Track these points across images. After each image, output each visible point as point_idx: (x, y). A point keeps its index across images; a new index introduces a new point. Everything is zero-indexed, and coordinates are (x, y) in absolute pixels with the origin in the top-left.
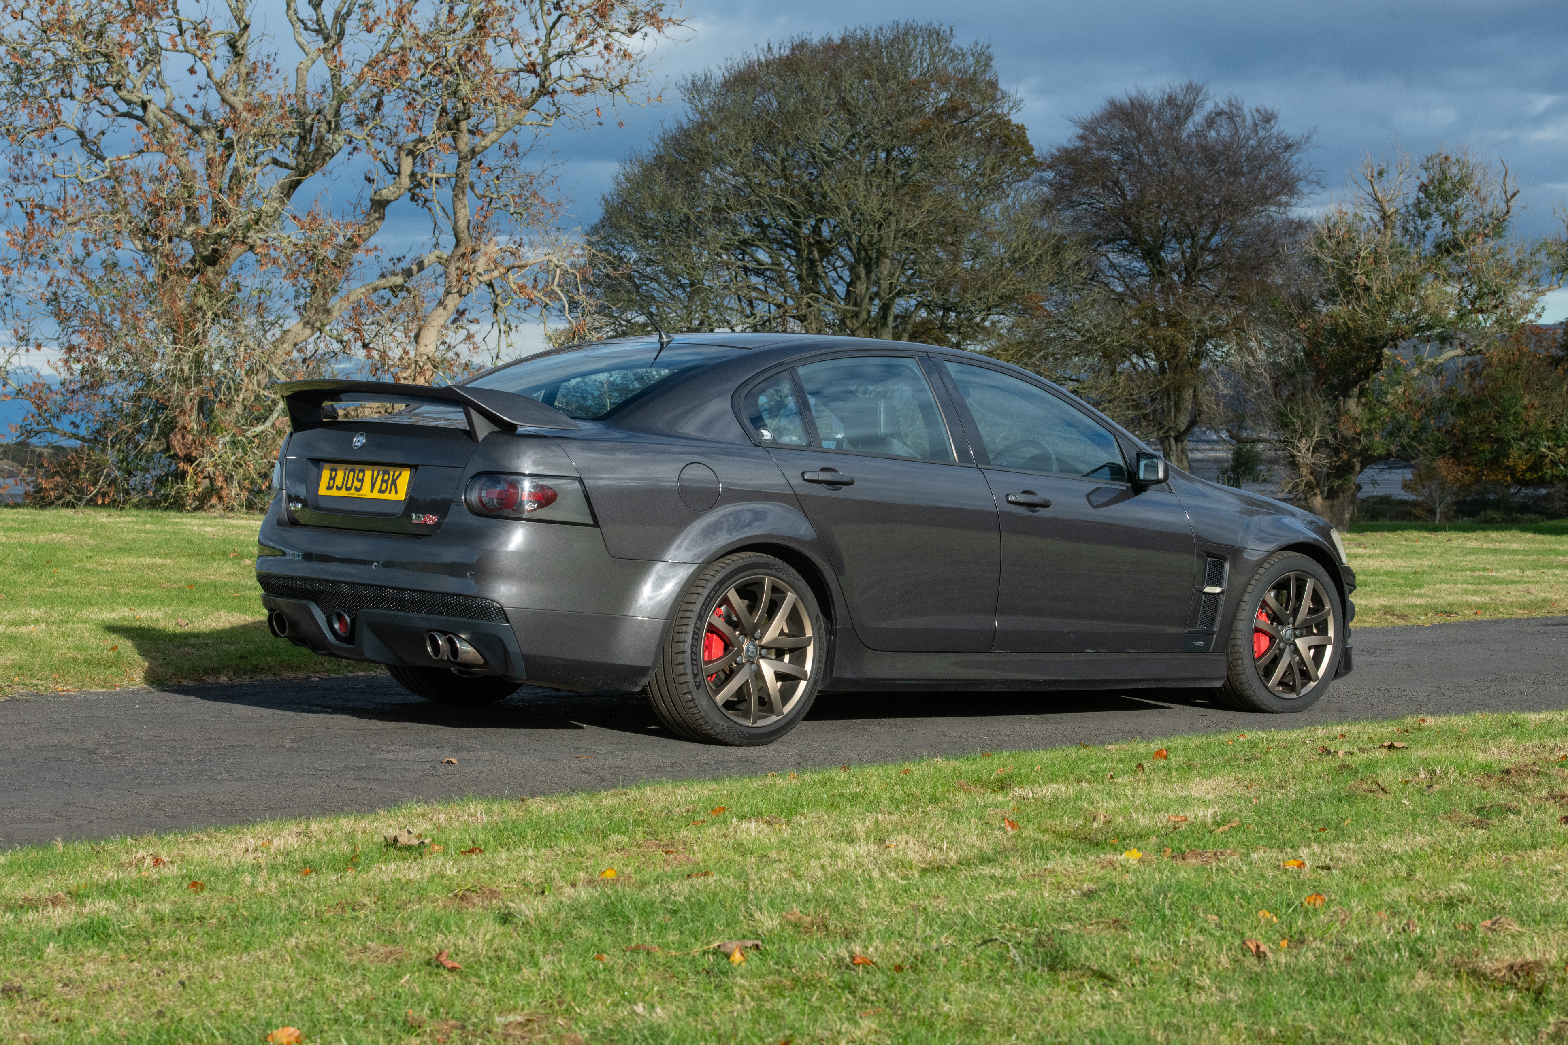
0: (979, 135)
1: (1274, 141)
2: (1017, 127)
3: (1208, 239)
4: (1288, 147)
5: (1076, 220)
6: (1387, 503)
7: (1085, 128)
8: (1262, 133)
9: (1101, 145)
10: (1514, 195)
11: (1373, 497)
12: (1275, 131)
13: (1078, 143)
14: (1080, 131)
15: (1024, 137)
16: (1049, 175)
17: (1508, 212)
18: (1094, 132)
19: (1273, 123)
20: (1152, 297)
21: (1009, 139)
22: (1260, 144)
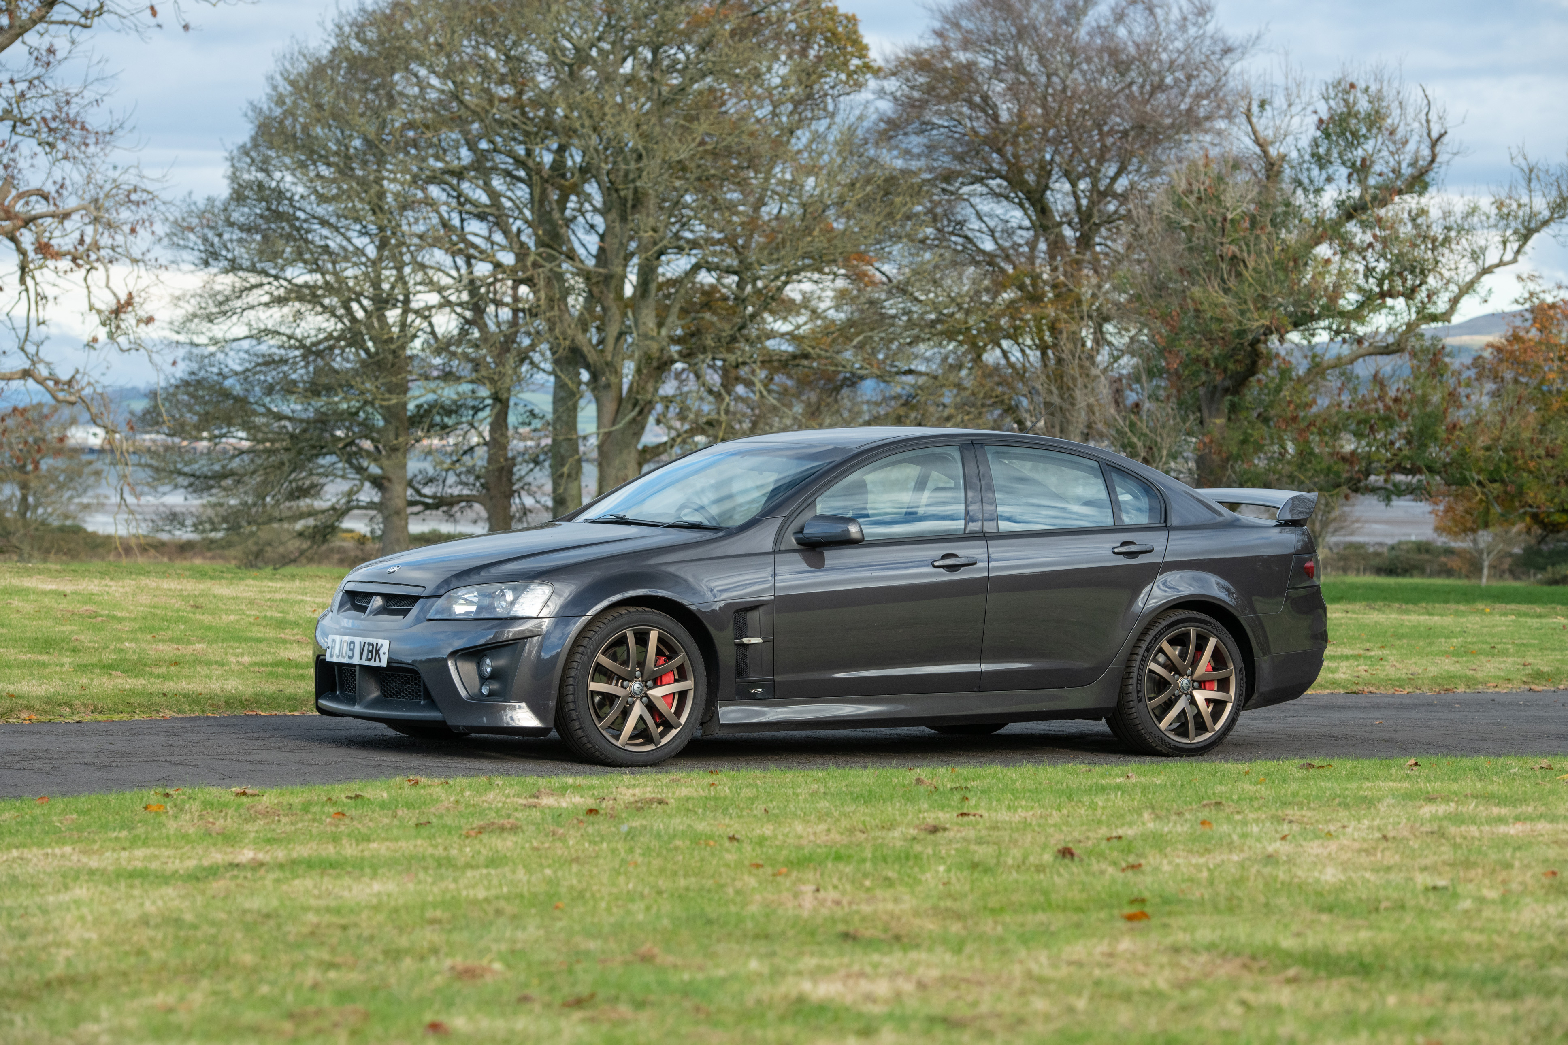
0: (792, 27)
1: (1208, 42)
2: (847, 17)
3: (1114, 179)
4: (1227, 51)
5: (931, 148)
6: (1427, 551)
7: (946, 19)
8: (1192, 31)
9: (966, 44)
10: (1441, 136)
11: (1407, 543)
12: (1210, 28)
13: (933, 42)
14: (937, 25)
15: (855, 32)
16: (892, 84)
17: (1433, 161)
18: (957, 25)
19: (1208, 17)
20: (1031, 259)
21: (834, 34)
22: (1188, 46)
